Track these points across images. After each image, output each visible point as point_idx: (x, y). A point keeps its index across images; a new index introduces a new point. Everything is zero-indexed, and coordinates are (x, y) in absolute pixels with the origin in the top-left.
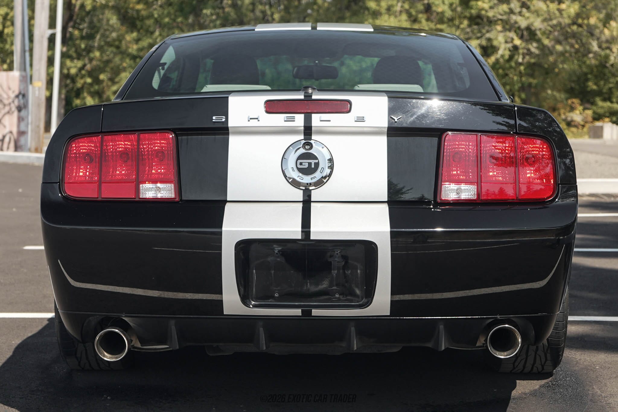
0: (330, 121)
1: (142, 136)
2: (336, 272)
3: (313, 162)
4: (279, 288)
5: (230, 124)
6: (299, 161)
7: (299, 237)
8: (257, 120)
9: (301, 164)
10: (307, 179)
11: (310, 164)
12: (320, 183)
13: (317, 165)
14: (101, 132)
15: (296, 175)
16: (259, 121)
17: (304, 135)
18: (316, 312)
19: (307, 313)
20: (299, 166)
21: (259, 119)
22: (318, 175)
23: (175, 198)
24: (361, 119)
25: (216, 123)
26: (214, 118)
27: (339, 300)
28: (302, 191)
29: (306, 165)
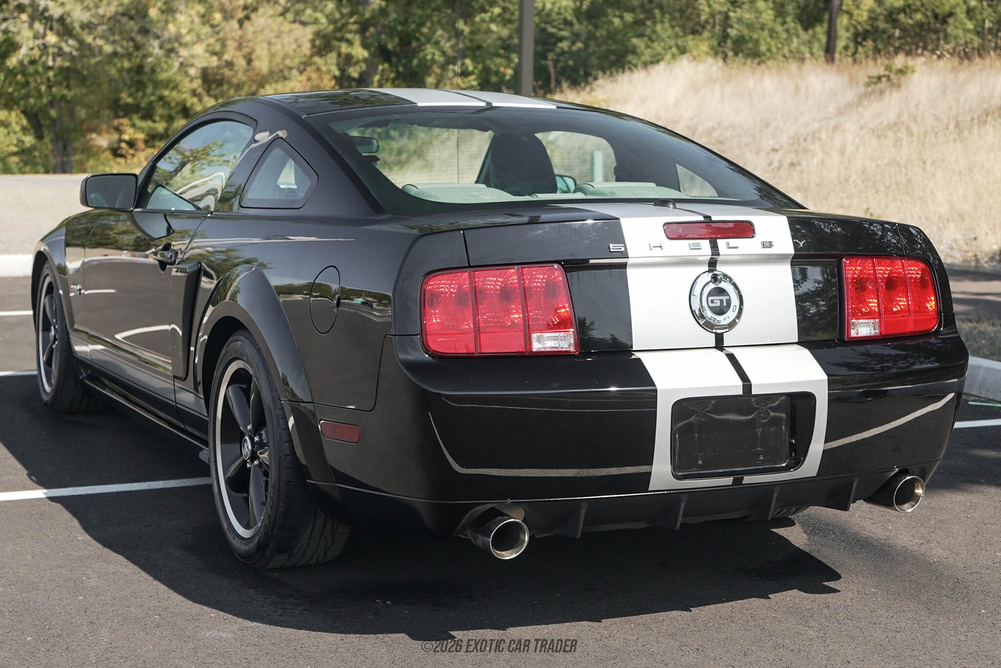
0: (736, 248)
1: (525, 271)
2: (761, 429)
3: (724, 298)
4: (702, 454)
5: (630, 255)
6: (710, 298)
7: (741, 393)
8: (660, 248)
9: (712, 301)
10: (719, 320)
11: (722, 301)
12: (732, 325)
13: (728, 302)
14: (470, 267)
16: (662, 249)
17: (709, 267)
18: (747, 480)
19: (738, 482)
20: (711, 305)
21: (663, 247)
22: (729, 315)
25: (614, 254)
26: (611, 246)
27: (763, 462)
28: (714, 335)
29: (718, 304)
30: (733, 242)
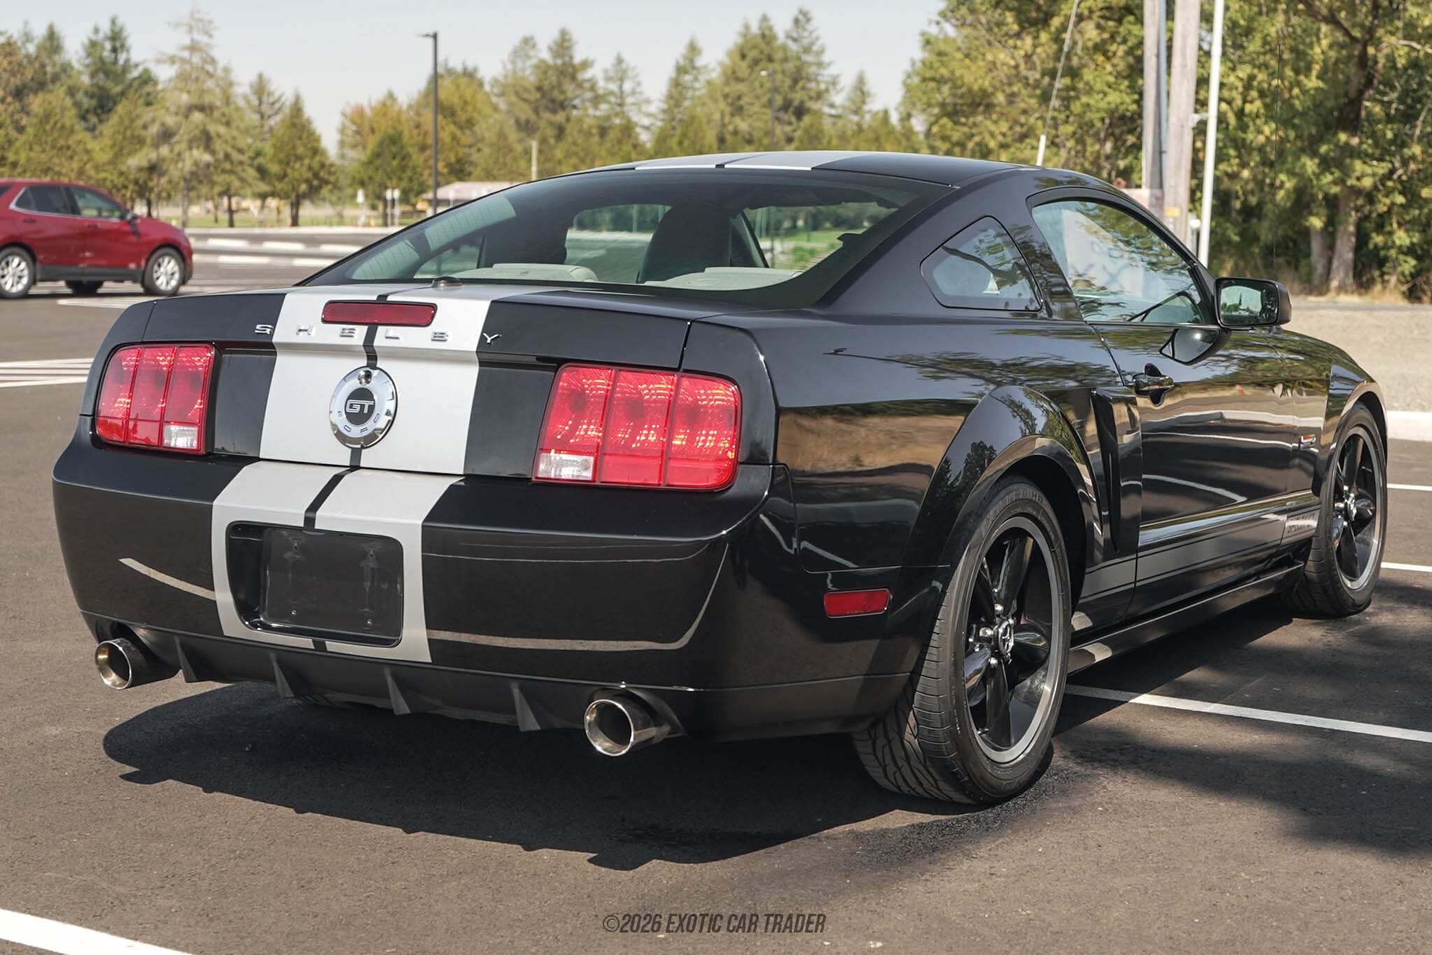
0: (397, 338)
2: (369, 584)
3: (367, 403)
4: (298, 602)
5: (275, 339)
6: (350, 401)
7: (299, 524)
9: (351, 406)
10: (356, 431)
11: (362, 406)
12: (373, 439)
13: (372, 408)
14: (143, 342)
15: (342, 422)
16: (310, 334)
17: (366, 360)
18: (332, 646)
19: (320, 646)
20: (349, 410)
21: (312, 332)
22: (370, 426)
23: (198, 450)
24: (439, 337)
25: (259, 336)
26: (258, 327)
27: (372, 629)
28: (350, 450)
29: (358, 408)
30: (392, 331)
